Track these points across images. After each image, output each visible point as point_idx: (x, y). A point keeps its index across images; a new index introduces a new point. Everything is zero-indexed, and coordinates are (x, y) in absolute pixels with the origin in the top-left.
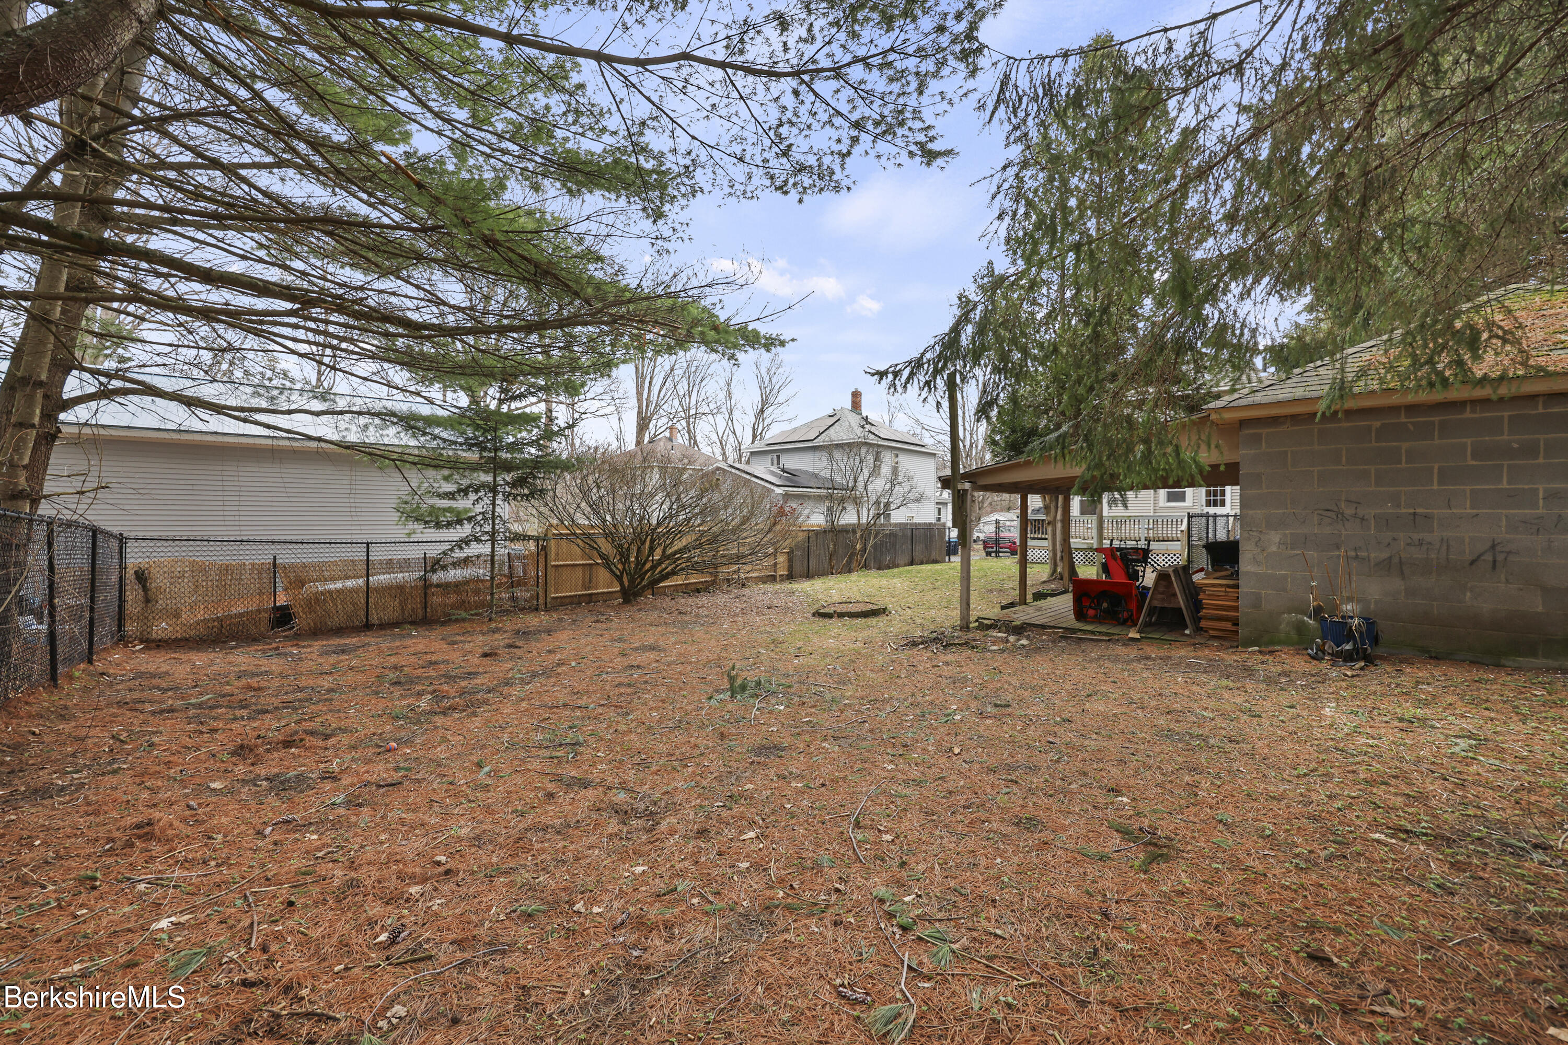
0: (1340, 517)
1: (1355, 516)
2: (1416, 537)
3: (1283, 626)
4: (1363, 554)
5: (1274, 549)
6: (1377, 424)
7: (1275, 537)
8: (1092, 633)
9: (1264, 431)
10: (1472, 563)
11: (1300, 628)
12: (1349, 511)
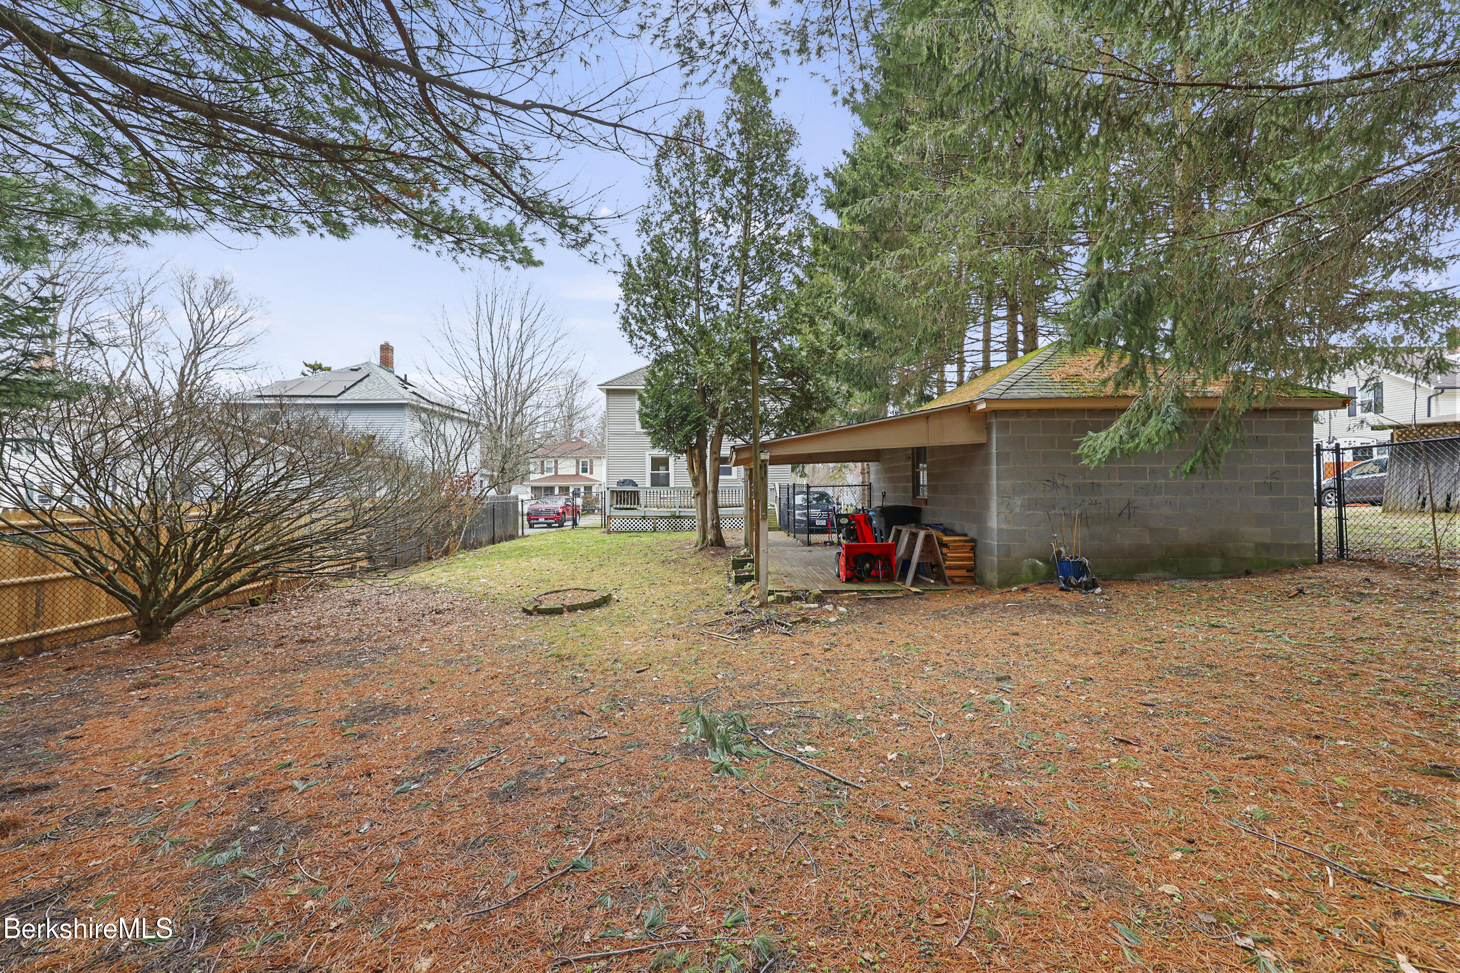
0: (1055, 486)
1: (1063, 485)
2: (1093, 498)
3: (1024, 569)
4: (1067, 512)
5: (1018, 510)
6: (1073, 420)
7: (1018, 501)
8: (880, 592)
9: (1011, 420)
10: (1120, 515)
11: (1034, 568)
12: (1059, 482)
